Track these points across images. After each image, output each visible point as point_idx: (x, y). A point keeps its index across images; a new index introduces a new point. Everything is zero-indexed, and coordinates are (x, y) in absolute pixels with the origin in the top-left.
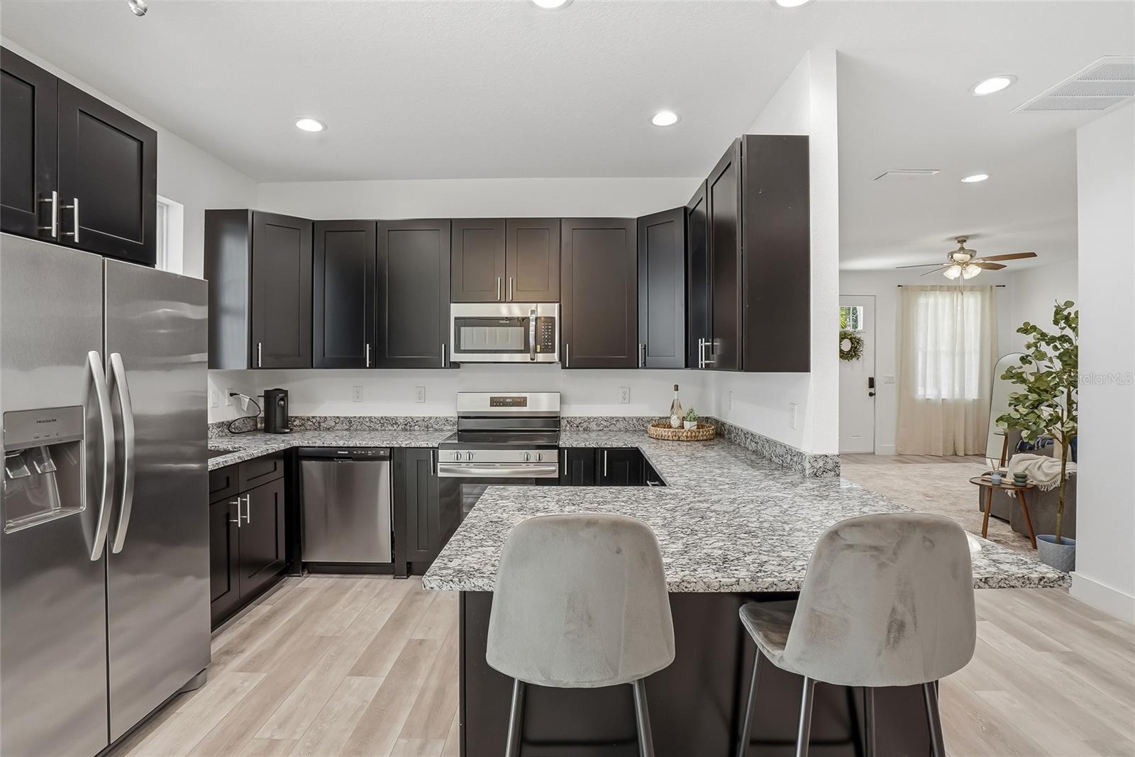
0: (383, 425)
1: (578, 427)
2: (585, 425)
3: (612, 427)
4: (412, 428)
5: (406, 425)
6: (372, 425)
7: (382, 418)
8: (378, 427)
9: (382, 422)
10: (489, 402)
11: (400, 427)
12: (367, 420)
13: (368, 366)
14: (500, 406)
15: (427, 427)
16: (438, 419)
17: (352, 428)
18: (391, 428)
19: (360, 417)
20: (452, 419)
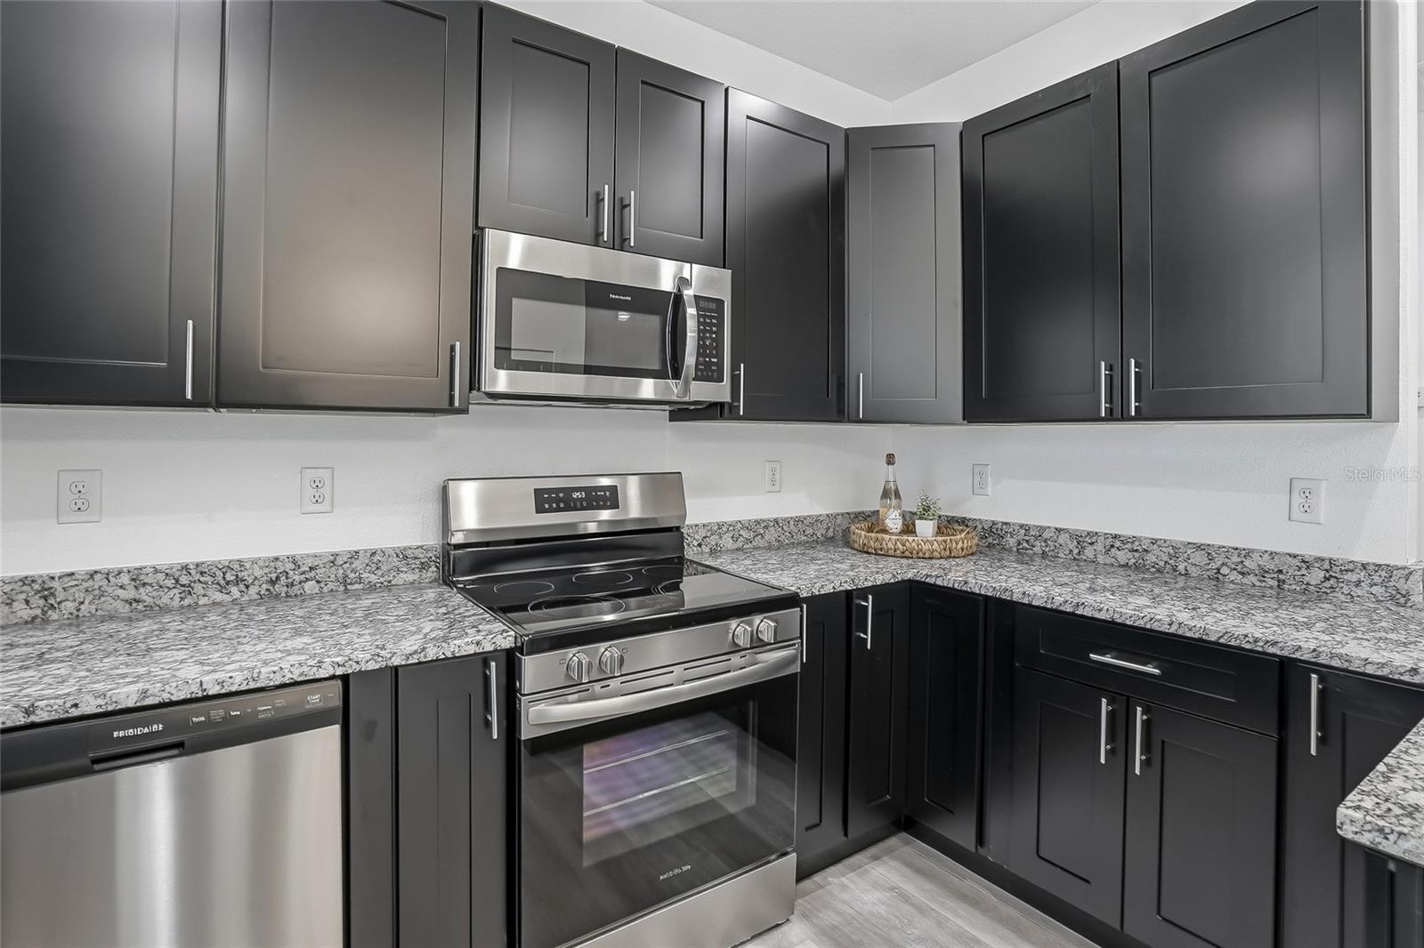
0: (188, 590)
1: (700, 545)
2: (713, 540)
3: (758, 542)
4: (296, 590)
5: (273, 582)
6: (143, 593)
7: (185, 568)
8: (172, 598)
9: (184, 580)
10: (531, 503)
11: (253, 591)
12: (125, 579)
13: (189, 396)
14: (559, 510)
15: (345, 582)
16: (377, 557)
17: (54, 615)
18: (218, 597)
19: (92, 575)
20: (418, 553)
